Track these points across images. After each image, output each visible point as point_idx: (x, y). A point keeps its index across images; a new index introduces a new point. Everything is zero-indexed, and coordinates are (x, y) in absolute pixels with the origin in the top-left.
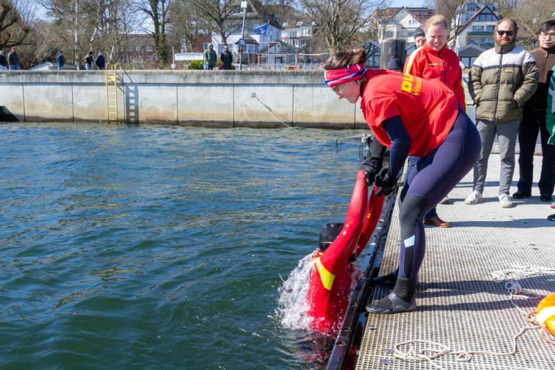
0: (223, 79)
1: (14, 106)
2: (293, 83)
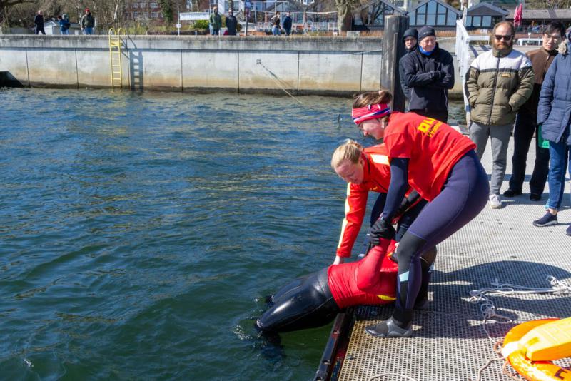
0: (228, 45)
1: (18, 71)
2: (299, 49)
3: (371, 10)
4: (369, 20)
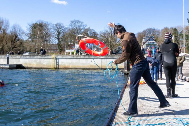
0: (83, 57)
1: (25, 64)
3: (117, 49)
4: (117, 52)
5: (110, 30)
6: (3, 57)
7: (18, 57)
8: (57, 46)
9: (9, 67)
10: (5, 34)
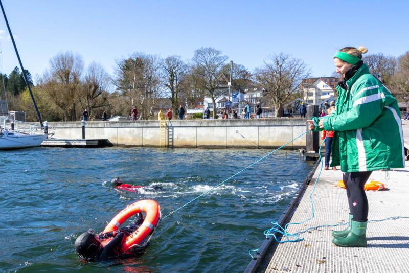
0: (221, 124)
1: (112, 139)
2: (259, 125)
3: (293, 106)
4: (293, 111)
5: (278, 64)
6: (75, 125)
7: (100, 125)
8: (170, 102)
9: (85, 144)
10: (77, 83)
